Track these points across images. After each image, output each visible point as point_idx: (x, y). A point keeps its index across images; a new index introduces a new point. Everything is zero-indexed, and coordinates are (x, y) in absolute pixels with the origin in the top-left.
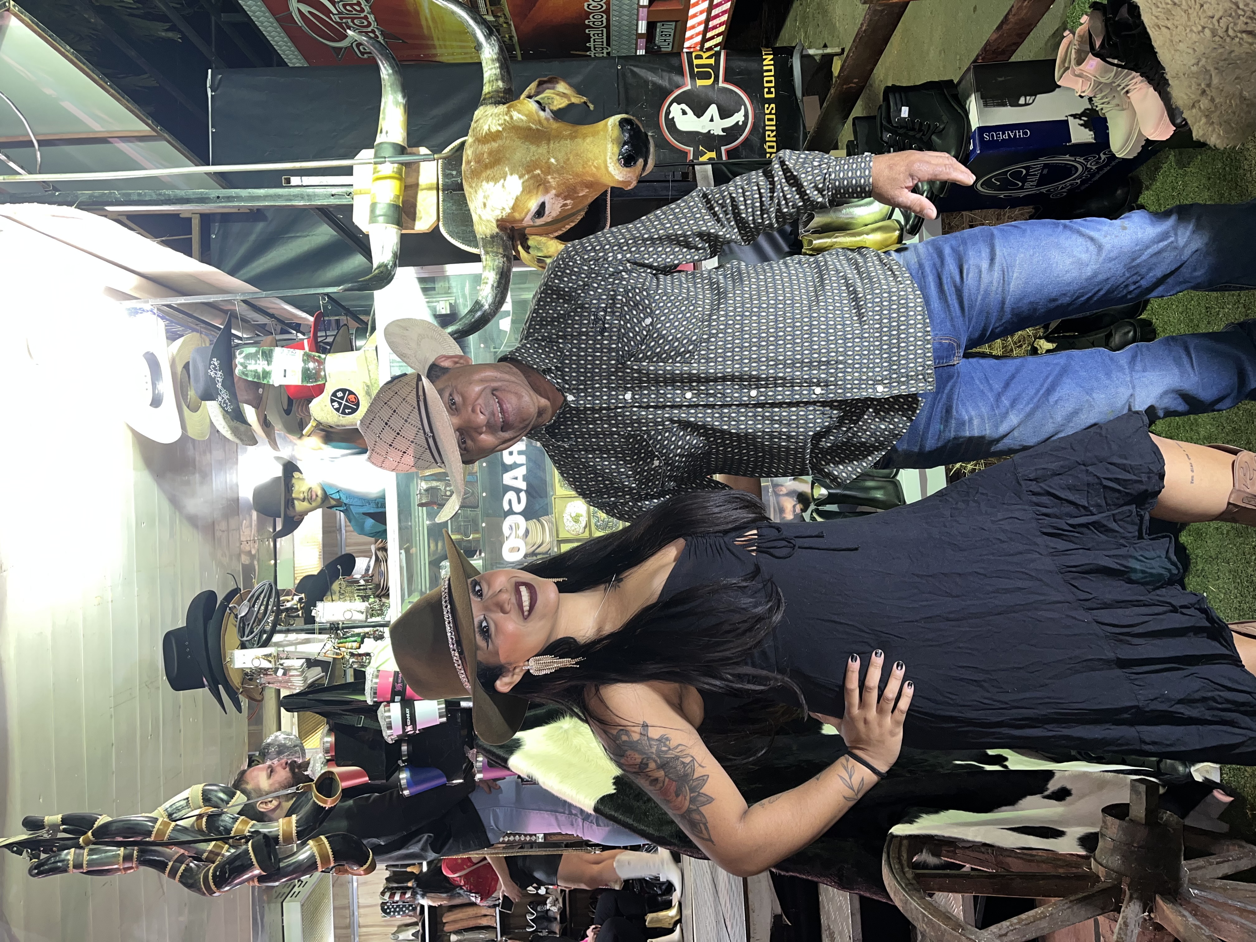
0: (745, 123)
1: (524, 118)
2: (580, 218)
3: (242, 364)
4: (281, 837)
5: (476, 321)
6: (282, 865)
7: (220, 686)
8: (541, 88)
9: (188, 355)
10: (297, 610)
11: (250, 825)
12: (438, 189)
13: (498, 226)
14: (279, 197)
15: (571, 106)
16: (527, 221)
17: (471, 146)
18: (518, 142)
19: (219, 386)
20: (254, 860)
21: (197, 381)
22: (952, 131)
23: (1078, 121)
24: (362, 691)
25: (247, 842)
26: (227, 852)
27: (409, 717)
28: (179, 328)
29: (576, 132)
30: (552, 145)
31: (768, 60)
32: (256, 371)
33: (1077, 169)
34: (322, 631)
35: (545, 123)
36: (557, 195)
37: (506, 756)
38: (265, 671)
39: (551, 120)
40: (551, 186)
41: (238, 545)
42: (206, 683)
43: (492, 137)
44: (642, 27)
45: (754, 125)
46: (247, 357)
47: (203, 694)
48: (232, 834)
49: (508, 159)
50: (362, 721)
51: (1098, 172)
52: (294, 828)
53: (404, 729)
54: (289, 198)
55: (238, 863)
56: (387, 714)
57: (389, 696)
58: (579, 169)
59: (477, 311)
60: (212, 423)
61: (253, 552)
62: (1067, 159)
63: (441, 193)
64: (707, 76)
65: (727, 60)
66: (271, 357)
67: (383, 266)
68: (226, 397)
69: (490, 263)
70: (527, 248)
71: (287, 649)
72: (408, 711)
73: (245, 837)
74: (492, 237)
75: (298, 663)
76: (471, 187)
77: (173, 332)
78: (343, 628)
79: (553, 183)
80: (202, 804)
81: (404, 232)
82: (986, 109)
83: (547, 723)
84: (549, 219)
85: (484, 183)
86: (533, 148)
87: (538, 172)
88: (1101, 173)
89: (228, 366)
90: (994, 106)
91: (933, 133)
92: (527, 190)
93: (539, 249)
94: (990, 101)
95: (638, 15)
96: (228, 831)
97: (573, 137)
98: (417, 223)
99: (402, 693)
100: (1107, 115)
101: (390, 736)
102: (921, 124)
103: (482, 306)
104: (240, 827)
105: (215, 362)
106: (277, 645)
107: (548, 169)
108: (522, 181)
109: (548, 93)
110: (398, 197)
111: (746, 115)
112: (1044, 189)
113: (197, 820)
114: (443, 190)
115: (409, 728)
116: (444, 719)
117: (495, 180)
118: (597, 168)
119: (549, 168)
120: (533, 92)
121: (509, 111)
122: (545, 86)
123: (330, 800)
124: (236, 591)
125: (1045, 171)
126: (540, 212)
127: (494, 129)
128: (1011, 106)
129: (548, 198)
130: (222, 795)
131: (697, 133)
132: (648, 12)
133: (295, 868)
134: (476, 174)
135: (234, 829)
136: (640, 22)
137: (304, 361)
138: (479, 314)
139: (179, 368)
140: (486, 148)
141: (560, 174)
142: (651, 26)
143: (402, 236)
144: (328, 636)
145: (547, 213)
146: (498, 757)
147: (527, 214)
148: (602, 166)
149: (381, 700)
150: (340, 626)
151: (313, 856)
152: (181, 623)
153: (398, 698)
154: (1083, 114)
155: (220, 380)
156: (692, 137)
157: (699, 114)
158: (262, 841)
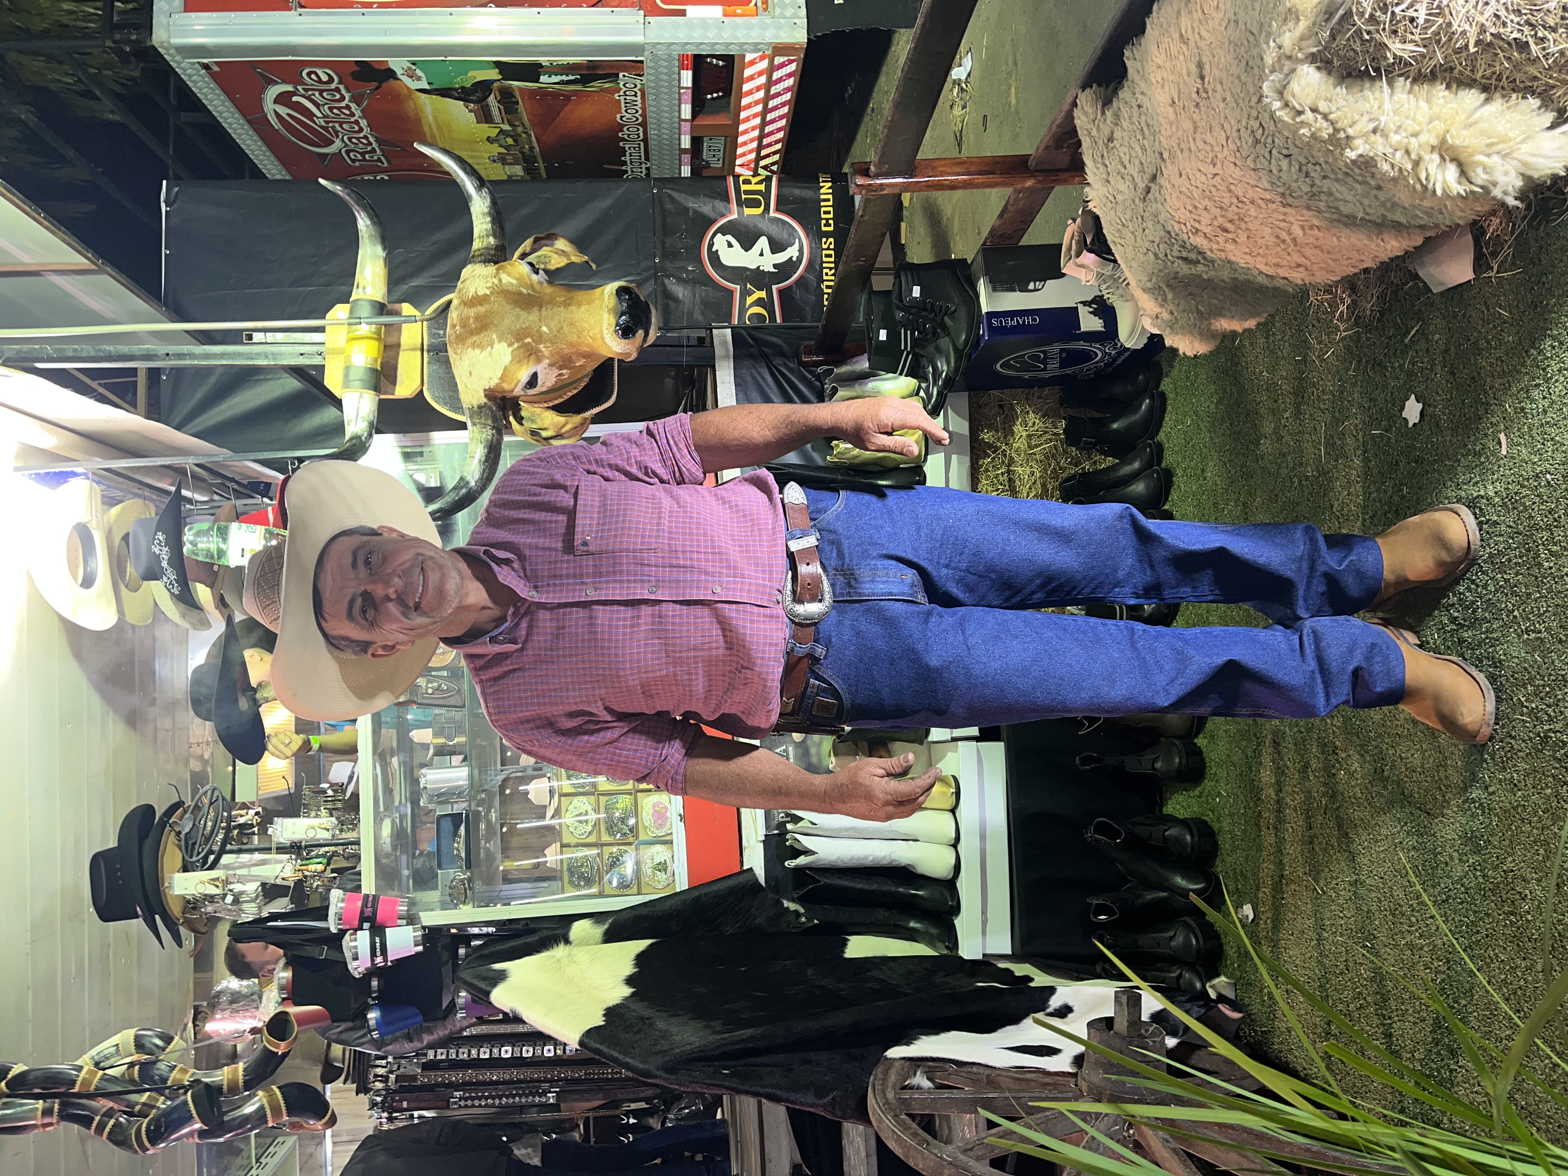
0: (800, 259)
1: (514, 282)
2: (583, 384)
3: (191, 543)
4: (225, 1087)
5: (459, 499)
6: (226, 1118)
7: (157, 917)
8: (537, 246)
9: (129, 526)
10: (252, 826)
11: (189, 1074)
12: (422, 350)
13: (486, 396)
14: (239, 355)
15: (571, 265)
16: (518, 391)
17: (456, 309)
18: (508, 307)
19: (164, 564)
20: (194, 1112)
21: (137, 558)
22: (962, 313)
23: (1088, 309)
24: (325, 918)
25: (185, 1093)
26: (162, 1103)
27: (379, 947)
28: (118, 494)
29: (571, 298)
30: (544, 312)
31: (826, 189)
32: (208, 551)
33: (1097, 355)
34: (281, 849)
35: (538, 287)
36: (551, 365)
37: (488, 989)
38: (211, 898)
39: (545, 284)
40: (544, 356)
41: (187, 747)
42: (140, 912)
43: (478, 300)
44: (686, 142)
45: (811, 262)
46: (198, 534)
47: (137, 925)
48: (169, 1083)
49: (496, 326)
50: (325, 953)
51: (1119, 357)
52: (241, 1077)
53: (373, 960)
54: (250, 356)
55: (175, 1116)
56: (353, 944)
57: (356, 923)
58: (574, 338)
59: (462, 488)
60: (156, 604)
61: (206, 757)
62: (1082, 345)
63: (425, 354)
64: (755, 204)
65: (779, 186)
66: (226, 534)
67: (357, 437)
68: (173, 577)
69: (477, 436)
70: (520, 420)
71: (238, 872)
72: (377, 939)
73: (183, 1087)
74: (480, 407)
75: (252, 888)
76: (456, 353)
77: (110, 497)
78: (306, 847)
79: (546, 352)
80: (133, 1049)
81: (382, 397)
82: (995, 294)
83: (538, 952)
84: (544, 389)
85: (470, 349)
86: (523, 314)
87: (529, 340)
88: (1123, 358)
89: (177, 544)
90: (1003, 291)
91: (946, 314)
92: (517, 360)
93: (533, 421)
94: (998, 286)
95: (679, 129)
96: (164, 1080)
97: (567, 304)
98: (397, 387)
99: (372, 919)
100: (1114, 304)
101: (357, 967)
102: (933, 304)
103: (468, 483)
104: (178, 1076)
105: (160, 536)
106: (227, 867)
107: (540, 338)
108: (511, 349)
109: (545, 251)
110: (376, 360)
111: (801, 250)
112: (1069, 371)
113: (128, 1068)
114: (428, 351)
115: (379, 960)
116: (420, 948)
117: (481, 346)
118: (594, 339)
119: (541, 336)
120: (528, 250)
121: (497, 273)
122: (543, 242)
123: (283, 1044)
124: (179, 804)
125: (1064, 355)
126: (533, 381)
127: (481, 293)
128: (1021, 291)
129: (541, 369)
130: (158, 1042)
131: (745, 269)
132: (692, 126)
133: (242, 1121)
134: (461, 339)
135: (171, 1079)
136: (683, 137)
137: (265, 538)
138: (464, 491)
139: (117, 540)
140: (472, 312)
141: (552, 343)
142: (697, 141)
143: (381, 401)
144: (288, 856)
145: (540, 382)
146: (480, 990)
147: (517, 385)
148: (599, 337)
149: (347, 927)
150: (303, 844)
151: (262, 1108)
152: (112, 843)
153: (366, 925)
154: (1094, 301)
155: (166, 558)
156: (739, 274)
157: (747, 246)
158: (203, 1091)
